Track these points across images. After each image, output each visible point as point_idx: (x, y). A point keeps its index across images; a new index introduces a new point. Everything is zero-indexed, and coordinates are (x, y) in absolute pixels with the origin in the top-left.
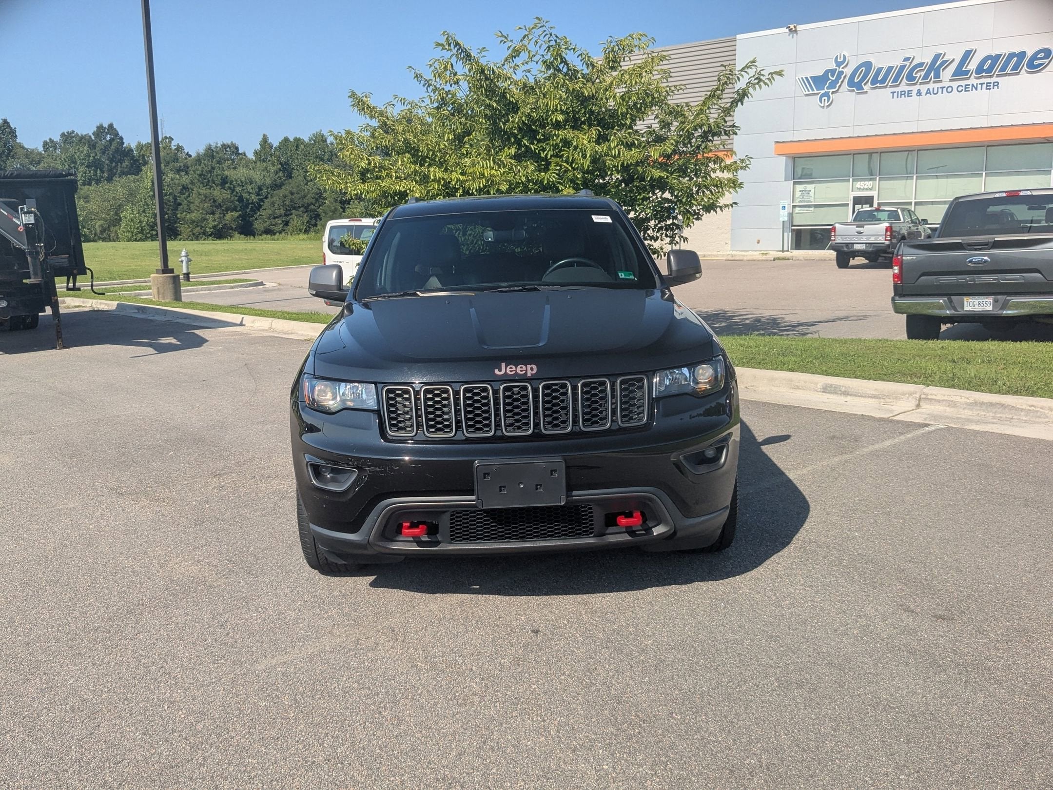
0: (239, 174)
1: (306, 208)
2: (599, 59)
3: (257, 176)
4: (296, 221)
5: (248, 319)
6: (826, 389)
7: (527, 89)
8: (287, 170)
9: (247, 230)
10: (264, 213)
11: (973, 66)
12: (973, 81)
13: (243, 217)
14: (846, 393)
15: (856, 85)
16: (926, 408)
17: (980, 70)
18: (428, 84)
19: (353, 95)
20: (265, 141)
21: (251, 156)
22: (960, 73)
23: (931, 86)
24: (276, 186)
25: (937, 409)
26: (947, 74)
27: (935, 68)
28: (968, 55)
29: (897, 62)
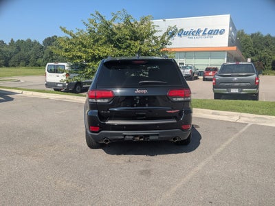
0: (5, 49)
1: (25, 59)
2: (139, 22)
3: (10, 50)
4: (22, 63)
5: (24, 92)
6: (213, 114)
7: (119, 29)
8: (19, 48)
9: (7, 65)
10: (12, 61)
11: (207, 32)
12: (207, 36)
13: (6, 61)
14: (219, 115)
15: (180, 35)
16: (242, 118)
17: (209, 33)
18: (87, 25)
19: (61, 27)
20: (12, 40)
21: (8, 44)
22: (204, 34)
23: (198, 36)
24: (15, 53)
25: (245, 119)
26: (201, 34)
27: (198, 32)
28: (206, 29)
29: (189, 30)
